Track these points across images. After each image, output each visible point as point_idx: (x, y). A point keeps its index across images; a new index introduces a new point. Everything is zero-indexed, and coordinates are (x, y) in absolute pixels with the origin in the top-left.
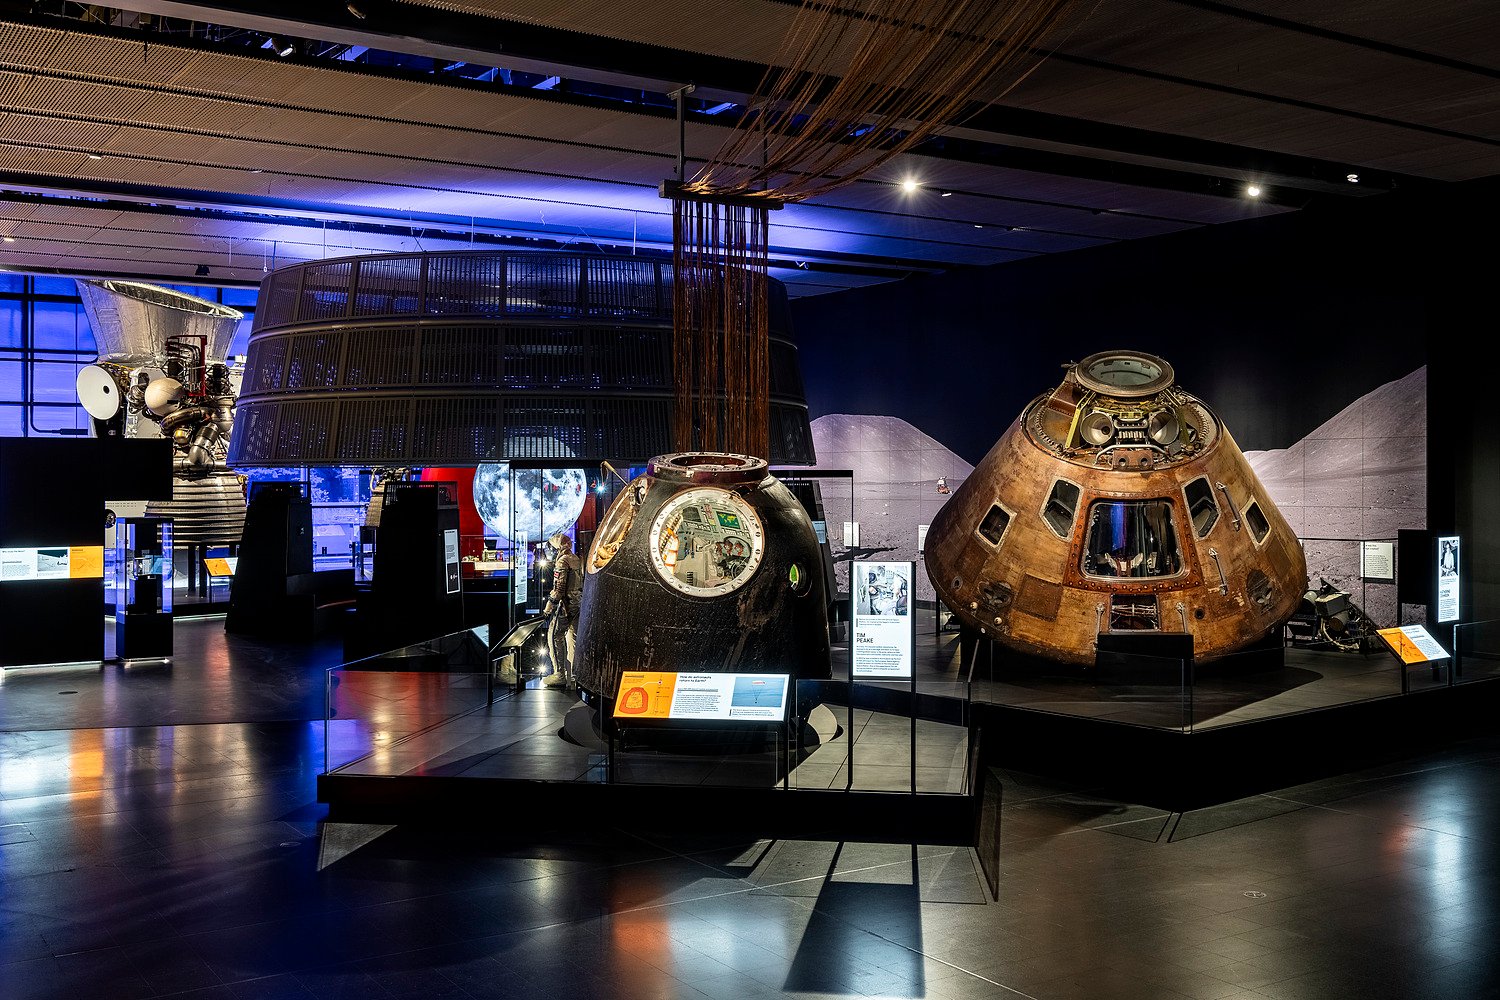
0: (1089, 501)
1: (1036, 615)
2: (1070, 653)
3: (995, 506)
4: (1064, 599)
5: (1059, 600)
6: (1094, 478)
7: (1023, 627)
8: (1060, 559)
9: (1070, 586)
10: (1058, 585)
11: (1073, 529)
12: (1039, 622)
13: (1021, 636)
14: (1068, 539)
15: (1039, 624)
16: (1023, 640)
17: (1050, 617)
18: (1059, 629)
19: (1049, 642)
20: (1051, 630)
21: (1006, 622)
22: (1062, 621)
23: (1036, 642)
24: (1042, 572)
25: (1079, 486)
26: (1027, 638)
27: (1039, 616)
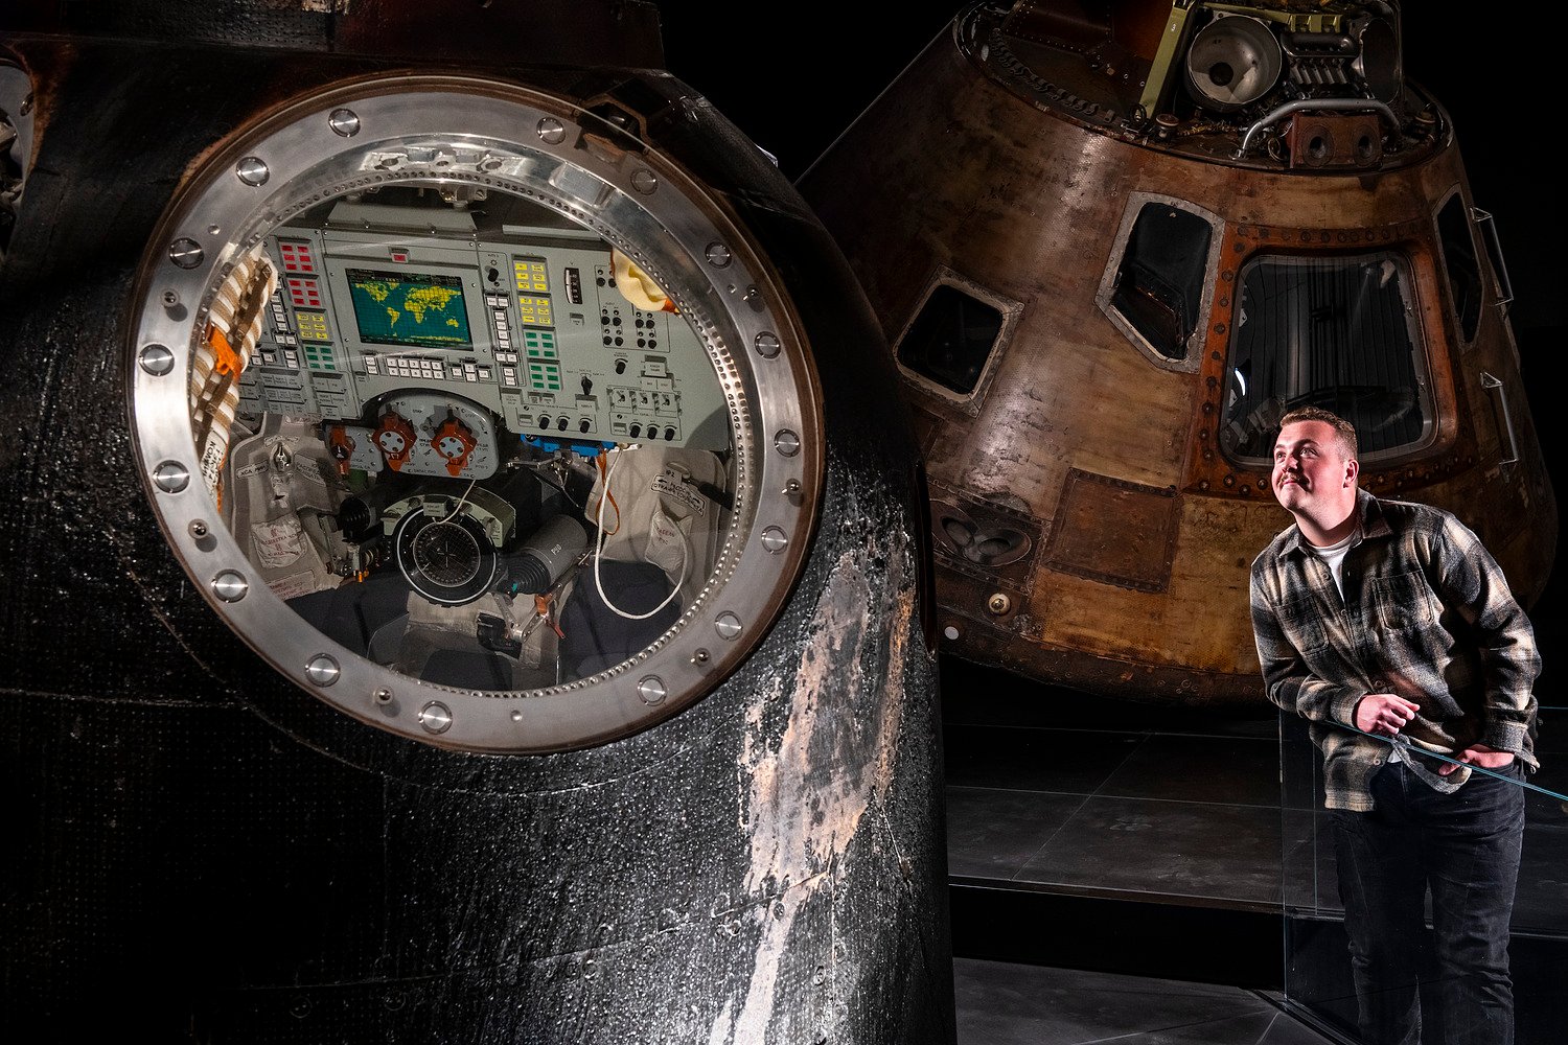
0: (1240, 257)
1: (1110, 579)
2: (1212, 672)
3: (943, 289)
4: (1186, 531)
5: (1173, 533)
6: (1251, 194)
7: (1076, 615)
8: (1170, 420)
9: (1202, 492)
10: (1169, 493)
11: (1201, 335)
12: (1119, 598)
13: (1071, 639)
14: (1188, 364)
15: (1122, 603)
16: (1079, 650)
17: (1151, 581)
18: (1177, 612)
19: (1152, 648)
20: (1157, 615)
21: (1022, 605)
22: (1184, 589)
23: (1116, 651)
24: (1119, 458)
25: (1210, 217)
26: (1091, 642)
27: (1120, 582)
